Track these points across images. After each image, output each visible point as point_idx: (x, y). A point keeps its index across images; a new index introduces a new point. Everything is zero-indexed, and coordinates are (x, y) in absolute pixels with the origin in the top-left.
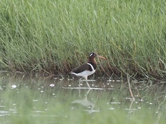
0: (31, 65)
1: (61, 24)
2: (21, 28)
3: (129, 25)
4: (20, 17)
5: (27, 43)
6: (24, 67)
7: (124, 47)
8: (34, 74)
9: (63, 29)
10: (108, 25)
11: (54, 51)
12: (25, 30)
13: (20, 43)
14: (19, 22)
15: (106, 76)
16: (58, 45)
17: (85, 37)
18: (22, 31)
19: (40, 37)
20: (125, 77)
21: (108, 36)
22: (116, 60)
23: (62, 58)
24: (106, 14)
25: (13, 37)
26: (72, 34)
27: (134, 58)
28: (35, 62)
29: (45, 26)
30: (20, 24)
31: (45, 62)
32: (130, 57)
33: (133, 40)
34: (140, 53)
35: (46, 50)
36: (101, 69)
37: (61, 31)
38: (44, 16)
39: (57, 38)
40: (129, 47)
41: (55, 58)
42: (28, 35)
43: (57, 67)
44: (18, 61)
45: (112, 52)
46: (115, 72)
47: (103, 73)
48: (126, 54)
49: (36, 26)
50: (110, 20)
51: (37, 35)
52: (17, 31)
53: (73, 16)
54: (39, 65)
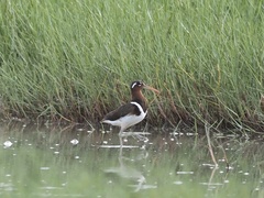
0: (36, 106)
1: (89, 35)
2: (20, 42)
3: (209, 36)
4: (18, 22)
5: (31, 67)
6: (26, 109)
7: (200, 75)
8: (43, 123)
9: (94, 43)
10: (172, 36)
11: (78, 82)
12: (26, 44)
13: (18, 68)
14: (17, 31)
15: (169, 125)
16: (84, 71)
17: (132, 57)
18: (22, 47)
19: (54, 58)
20: (201, 126)
21: (172, 56)
22: (185, 98)
23: (92, 93)
24: (168, 16)
25: (7, 57)
26: (109, 52)
27: (217, 94)
28: (45, 101)
29: (62, 39)
30: (19, 34)
31: (62, 101)
32: (210, 92)
33: (215, 63)
34: (227, 85)
35: (64, 80)
36: (159, 112)
37: (91, 46)
38: (61, 21)
39: (82, 59)
40: (209, 75)
41: (79, 93)
42: (32, 54)
43: (82, 110)
44: (14, 99)
45: (179, 84)
46: (184, 119)
47: (163, 120)
48: (203, 87)
49: (47, 38)
50: (176, 28)
51: (48, 53)
52: (13, 46)
53: (112, 21)
54: (51, 107)
